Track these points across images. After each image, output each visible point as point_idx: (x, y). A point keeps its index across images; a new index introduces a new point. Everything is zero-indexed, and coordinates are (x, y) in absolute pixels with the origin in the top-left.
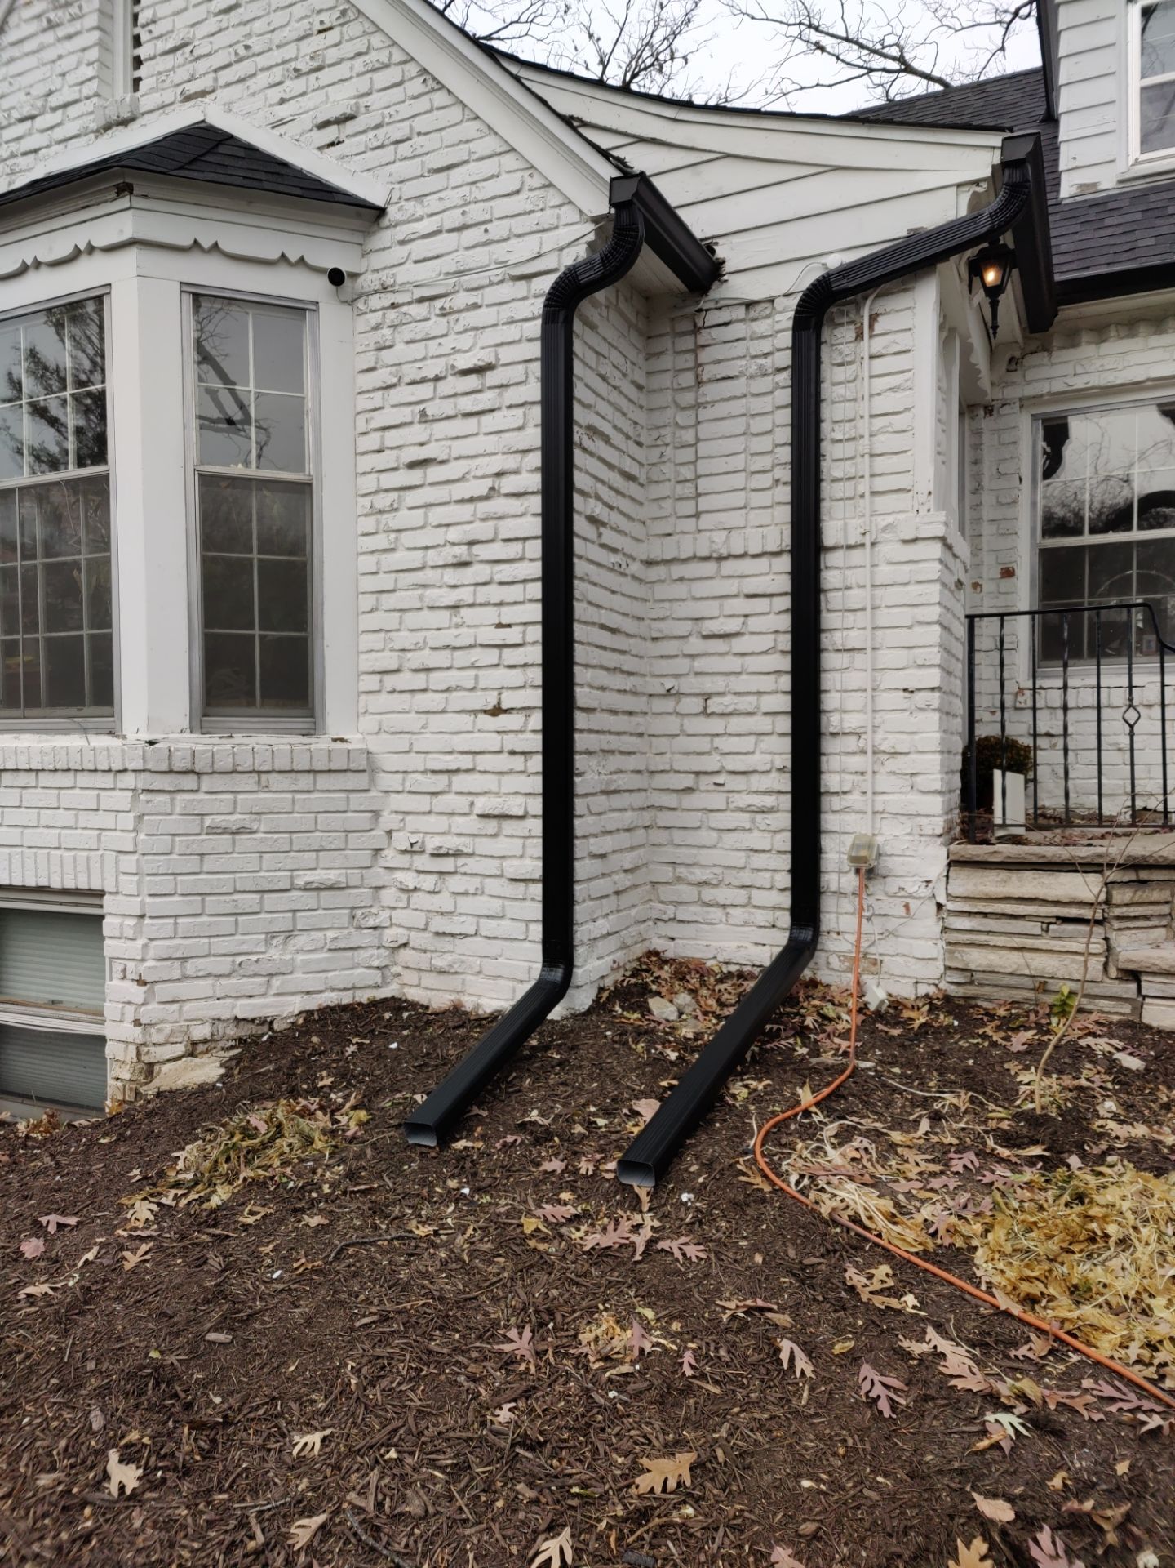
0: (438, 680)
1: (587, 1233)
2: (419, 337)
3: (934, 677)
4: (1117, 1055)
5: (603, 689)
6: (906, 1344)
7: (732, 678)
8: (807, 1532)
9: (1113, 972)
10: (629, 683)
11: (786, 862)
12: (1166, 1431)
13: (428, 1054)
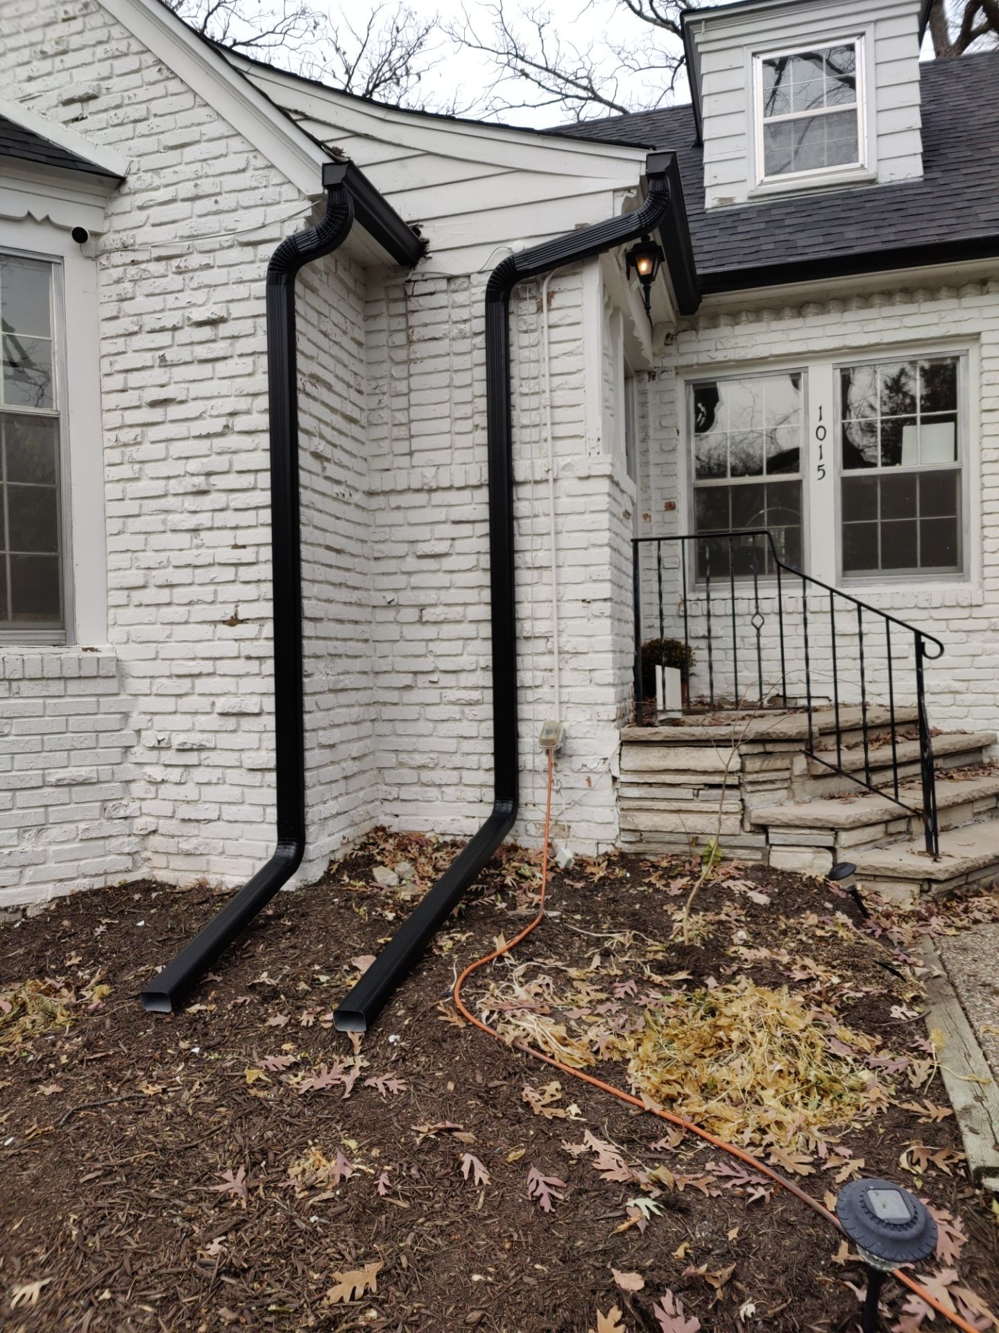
0: (181, 594)
1: (303, 1078)
2: (157, 291)
3: (606, 590)
4: (750, 894)
5: (329, 601)
6: (567, 1147)
7: (443, 592)
8: (473, 1320)
9: (748, 827)
10: (354, 596)
11: (489, 746)
12: (768, 1199)
13: (172, 929)
